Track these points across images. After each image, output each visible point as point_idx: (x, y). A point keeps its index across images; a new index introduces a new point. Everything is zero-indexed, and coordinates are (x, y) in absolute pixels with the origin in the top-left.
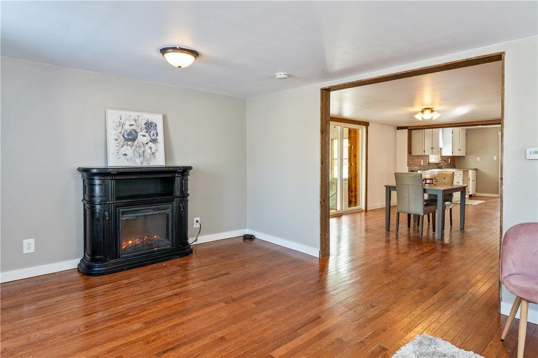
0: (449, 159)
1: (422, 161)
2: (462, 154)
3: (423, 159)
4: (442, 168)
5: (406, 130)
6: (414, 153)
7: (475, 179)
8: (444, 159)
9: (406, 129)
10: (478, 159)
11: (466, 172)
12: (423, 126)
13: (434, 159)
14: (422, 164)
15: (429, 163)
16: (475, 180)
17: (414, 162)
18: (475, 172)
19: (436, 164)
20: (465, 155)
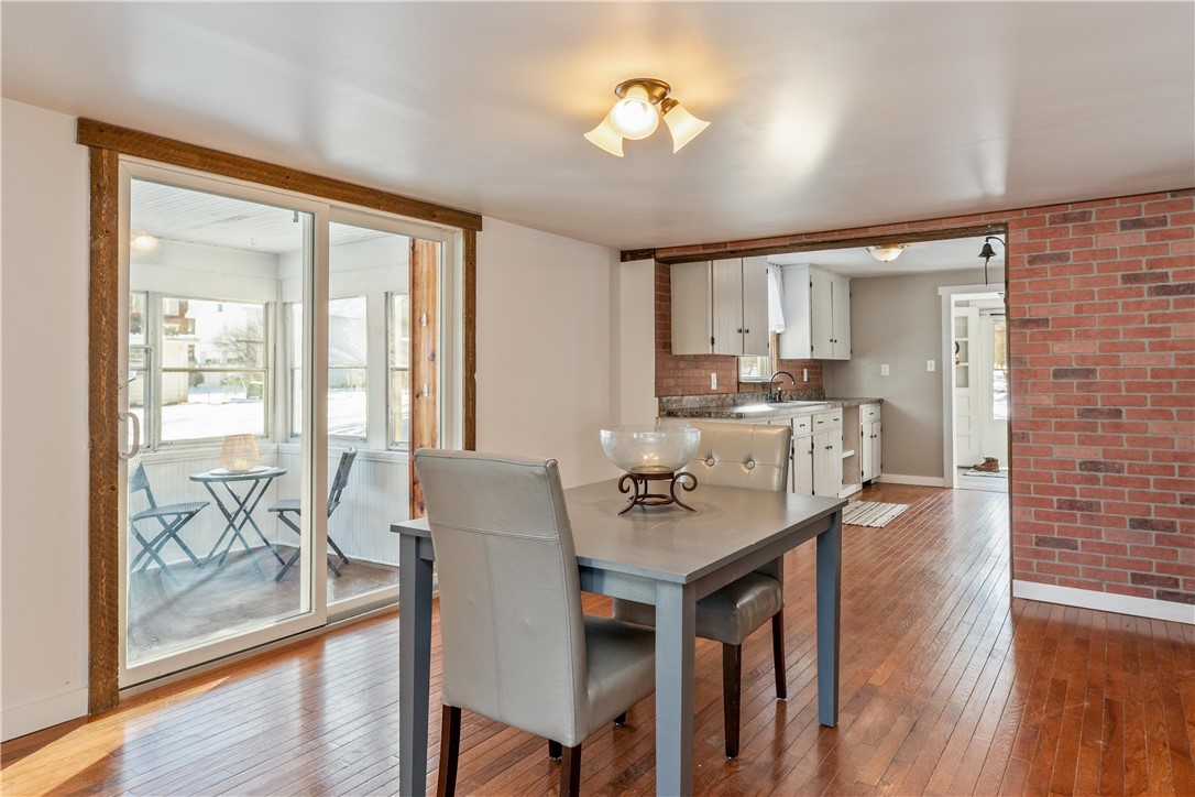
0: (805, 371)
1: (714, 376)
2: (839, 352)
3: (715, 371)
4: (780, 401)
5: (649, 265)
6: (679, 348)
7: (877, 431)
8: (788, 367)
9: (649, 257)
10: (886, 369)
11: (851, 412)
12: (705, 246)
13: (754, 369)
14: (714, 387)
15: (739, 383)
16: (879, 436)
17: (680, 380)
18: (876, 409)
19: (764, 385)
20: (849, 358)
